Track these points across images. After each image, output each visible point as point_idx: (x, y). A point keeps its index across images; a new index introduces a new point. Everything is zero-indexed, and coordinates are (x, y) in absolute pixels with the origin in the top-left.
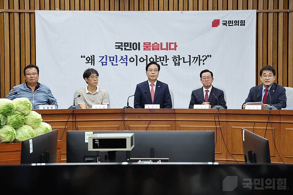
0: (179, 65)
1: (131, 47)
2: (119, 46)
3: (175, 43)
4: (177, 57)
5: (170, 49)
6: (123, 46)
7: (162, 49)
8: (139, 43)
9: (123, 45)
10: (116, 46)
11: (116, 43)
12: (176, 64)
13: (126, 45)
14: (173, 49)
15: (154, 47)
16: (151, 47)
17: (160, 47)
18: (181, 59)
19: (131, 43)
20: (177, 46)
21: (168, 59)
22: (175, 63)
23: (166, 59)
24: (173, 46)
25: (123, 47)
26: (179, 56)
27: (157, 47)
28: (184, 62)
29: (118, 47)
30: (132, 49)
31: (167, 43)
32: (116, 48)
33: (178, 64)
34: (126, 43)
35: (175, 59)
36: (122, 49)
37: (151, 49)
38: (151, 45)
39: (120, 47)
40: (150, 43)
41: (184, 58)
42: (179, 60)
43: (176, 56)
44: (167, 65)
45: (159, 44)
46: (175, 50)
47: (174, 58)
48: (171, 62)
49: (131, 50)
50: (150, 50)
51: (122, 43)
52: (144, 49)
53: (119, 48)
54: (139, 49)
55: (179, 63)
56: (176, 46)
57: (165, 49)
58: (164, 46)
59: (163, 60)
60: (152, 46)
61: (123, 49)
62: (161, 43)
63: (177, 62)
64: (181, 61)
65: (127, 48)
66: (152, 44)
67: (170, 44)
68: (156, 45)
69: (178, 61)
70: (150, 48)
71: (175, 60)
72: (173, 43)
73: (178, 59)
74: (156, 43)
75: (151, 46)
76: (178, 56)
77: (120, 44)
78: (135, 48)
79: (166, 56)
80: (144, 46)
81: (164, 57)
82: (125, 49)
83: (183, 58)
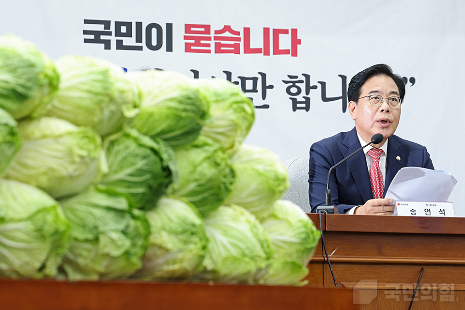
0: (307, 108)
1: (139, 40)
2: (97, 34)
3: (294, 32)
4: (301, 82)
5: (277, 51)
6: (110, 34)
7: (248, 50)
8: (169, 27)
9: (112, 29)
10: (85, 32)
11: (86, 22)
12: (298, 105)
13: (124, 29)
14: (286, 52)
15: (223, 42)
16: (212, 43)
17: (242, 44)
18: (315, 87)
19: (139, 25)
20: (299, 42)
21: (271, 87)
22: (295, 102)
23: (265, 88)
24: (285, 42)
25: (113, 39)
26: (307, 77)
27: (232, 43)
28: (325, 99)
29: (92, 37)
30: (143, 44)
31: (266, 31)
32: (86, 41)
33: (304, 105)
34: (124, 24)
35: (294, 86)
36: (108, 45)
37: (212, 48)
38: (212, 35)
39: (103, 37)
40: (207, 28)
41: (323, 84)
42: (307, 93)
43: (297, 77)
44: (266, 107)
45: (238, 33)
46: (295, 54)
47: (292, 82)
48: (278, 97)
49: (140, 48)
50: (209, 52)
51: (107, 24)
52: (188, 48)
53: (97, 40)
54: (169, 48)
55: (307, 101)
56: (296, 42)
57: (258, 51)
58: (257, 41)
59: (254, 90)
60: (216, 38)
61: (113, 45)
62: (247, 31)
63: (300, 98)
64: (315, 95)
65: (127, 41)
66: (216, 32)
67: (277, 32)
68: (227, 34)
69: (303, 93)
70: (209, 45)
71: (294, 90)
72: (286, 32)
73: (303, 86)
74: (227, 28)
75: (209, 39)
76: (304, 79)
77: (101, 28)
78: (154, 43)
79: (264, 76)
80: (186, 38)
81: (255, 80)
82: (120, 46)
83: (319, 86)
